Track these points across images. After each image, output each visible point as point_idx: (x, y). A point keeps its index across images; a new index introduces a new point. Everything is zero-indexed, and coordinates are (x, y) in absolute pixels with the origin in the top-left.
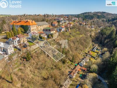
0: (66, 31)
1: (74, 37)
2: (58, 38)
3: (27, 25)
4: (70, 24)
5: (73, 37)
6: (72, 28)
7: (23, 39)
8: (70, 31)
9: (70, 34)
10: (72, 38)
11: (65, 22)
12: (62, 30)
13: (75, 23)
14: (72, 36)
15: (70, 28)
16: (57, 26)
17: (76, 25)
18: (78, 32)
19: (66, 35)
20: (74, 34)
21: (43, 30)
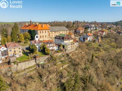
0: (94, 41)
1: (105, 50)
2: (77, 51)
3: (35, 29)
4: (103, 32)
5: (104, 52)
6: (105, 37)
7: (13, 50)
8: (100, 41)
9: (100, 46)
10: (102, 53)
11: (96, 29)
12: (87, 39)
13: (110, 31)
14: (102, 50)
15: (102, 37)
16: (82, 34)
17: (112, 34)
18: (113, 44)
19: (92, 47)
20: (106, 46)
21: (56, 38)
